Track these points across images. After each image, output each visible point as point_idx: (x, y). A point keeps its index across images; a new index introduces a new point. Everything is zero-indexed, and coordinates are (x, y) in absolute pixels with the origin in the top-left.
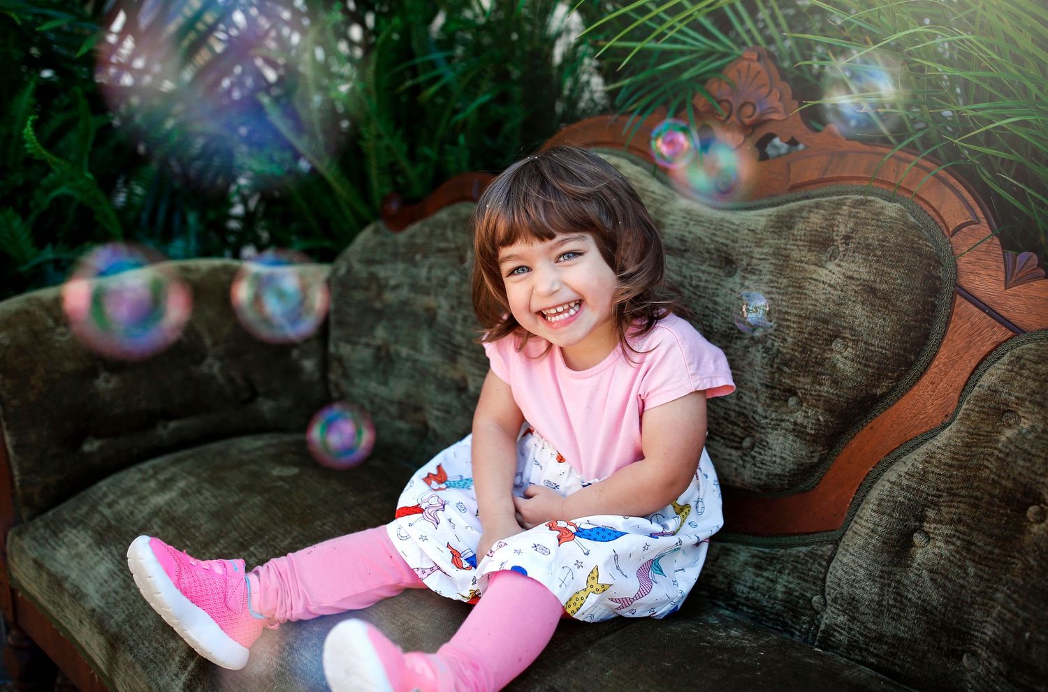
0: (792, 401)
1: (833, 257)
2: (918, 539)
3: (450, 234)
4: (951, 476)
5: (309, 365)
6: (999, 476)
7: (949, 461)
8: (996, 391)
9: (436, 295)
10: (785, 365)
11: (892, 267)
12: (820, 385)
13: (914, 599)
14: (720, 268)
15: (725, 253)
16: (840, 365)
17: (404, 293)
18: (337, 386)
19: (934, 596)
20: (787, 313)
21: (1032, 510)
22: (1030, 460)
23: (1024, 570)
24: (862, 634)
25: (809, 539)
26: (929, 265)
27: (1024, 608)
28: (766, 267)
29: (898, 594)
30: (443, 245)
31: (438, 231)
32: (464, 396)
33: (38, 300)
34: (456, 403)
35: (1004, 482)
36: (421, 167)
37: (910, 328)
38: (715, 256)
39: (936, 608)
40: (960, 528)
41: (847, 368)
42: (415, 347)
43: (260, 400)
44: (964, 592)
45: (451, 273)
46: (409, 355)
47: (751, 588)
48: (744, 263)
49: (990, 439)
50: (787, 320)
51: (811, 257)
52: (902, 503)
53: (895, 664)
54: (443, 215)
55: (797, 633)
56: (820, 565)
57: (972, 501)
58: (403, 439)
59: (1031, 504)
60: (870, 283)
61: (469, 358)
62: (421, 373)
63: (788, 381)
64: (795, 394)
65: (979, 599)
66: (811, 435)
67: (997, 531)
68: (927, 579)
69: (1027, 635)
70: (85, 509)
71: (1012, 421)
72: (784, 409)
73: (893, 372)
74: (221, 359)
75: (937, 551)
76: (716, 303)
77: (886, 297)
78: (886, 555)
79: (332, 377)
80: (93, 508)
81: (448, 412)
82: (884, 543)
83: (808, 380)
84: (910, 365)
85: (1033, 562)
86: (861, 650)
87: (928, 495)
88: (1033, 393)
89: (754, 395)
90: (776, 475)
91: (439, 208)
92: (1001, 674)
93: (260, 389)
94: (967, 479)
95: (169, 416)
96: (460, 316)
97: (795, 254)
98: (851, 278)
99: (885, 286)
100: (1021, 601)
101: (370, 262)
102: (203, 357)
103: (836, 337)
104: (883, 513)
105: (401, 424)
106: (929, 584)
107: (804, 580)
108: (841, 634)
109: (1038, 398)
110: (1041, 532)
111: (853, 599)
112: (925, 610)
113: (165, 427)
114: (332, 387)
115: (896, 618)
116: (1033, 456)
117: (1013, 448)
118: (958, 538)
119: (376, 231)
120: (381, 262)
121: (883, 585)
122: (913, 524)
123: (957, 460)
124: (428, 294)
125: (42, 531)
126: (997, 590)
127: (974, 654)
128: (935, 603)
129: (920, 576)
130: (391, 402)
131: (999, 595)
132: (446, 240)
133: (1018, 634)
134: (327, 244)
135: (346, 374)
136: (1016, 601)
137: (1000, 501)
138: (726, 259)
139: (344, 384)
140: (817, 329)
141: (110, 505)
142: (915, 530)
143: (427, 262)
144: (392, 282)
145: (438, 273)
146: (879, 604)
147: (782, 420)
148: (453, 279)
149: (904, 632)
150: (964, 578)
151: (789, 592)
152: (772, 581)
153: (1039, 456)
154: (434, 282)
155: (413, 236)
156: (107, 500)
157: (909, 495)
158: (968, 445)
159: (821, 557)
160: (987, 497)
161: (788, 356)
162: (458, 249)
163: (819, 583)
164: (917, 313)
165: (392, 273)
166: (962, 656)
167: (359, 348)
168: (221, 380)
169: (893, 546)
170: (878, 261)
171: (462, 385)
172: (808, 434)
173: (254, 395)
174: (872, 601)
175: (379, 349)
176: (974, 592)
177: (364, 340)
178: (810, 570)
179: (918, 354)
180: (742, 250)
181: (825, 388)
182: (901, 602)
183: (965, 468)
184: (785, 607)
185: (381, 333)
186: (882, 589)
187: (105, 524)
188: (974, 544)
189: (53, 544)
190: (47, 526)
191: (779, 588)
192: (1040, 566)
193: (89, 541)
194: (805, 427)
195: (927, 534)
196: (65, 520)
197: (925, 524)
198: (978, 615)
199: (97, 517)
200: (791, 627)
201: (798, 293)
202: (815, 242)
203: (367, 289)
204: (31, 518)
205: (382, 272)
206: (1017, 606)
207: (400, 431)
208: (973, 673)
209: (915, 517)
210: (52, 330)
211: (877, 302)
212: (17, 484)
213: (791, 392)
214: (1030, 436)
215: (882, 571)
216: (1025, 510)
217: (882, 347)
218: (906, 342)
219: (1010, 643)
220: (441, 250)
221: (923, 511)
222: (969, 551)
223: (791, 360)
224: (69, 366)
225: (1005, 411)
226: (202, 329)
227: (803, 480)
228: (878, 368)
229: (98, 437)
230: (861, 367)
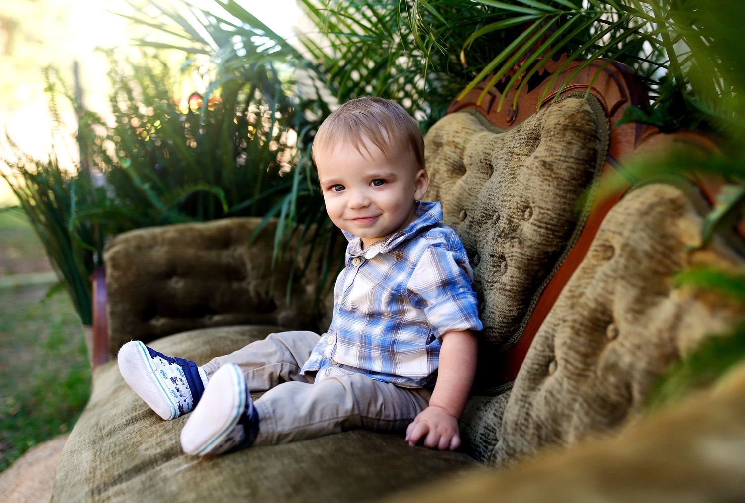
0: (503, 265)
2: (552, 366)
5: (310, 289)
6: (589, 299)
7: (569, 294)
8: (604, 231)
10: (499, 236)
12: (513, 246)
13: (535, 416)
14: (486, 173)
15: (489, 161)
16: (525, 229)
19: (544, 411)
20: (505, 195)
21: (611, 328)
22: (607, 281)
23: (593, 380)
27: (587, 414)
28: (502, 164)
29: (527, 413)
35: (590, 304)
37: (568, 191)
38: (484, 165)
39: (543, 422)
40: (565, 349)
41: (529, 230)
43: (278, 310)
44: (559, 404)
48: (495, 165)
49: (593, 271)
50: (505, 201)
51: (525, 150)
52: (542, 336)
59: (609, 323)
60: (544, 158)
63: (500, 249)
64: (504, 259)
65: (566, 411)
66: (508, 291)
67: (583, 348)
72: (498, 274)
73: (559, 231)
74: (256, 279)
75: (557, 376)
77: (551, 167)
83: (509, 244)
84: (572, 225)
87: (555, 325)
89: (486, 265)
93: (277, 303)
94: (572, 306)
97: (517, 150)
98: (538, 157)
99: (551, 159)
102: (245, 277)
103: (527, 207)
104: (533, 347)
107: (494, 415)
110: (611, 347)
113: (210, 319)
115: (523, 434)
117: (601, 274)
118: (563, 359)
121: (521, 406)
122: (548, 353)
123: (571, 291)
126: (576, 401)
131: (577, 405)
137: (588, 321)
138: (489, 164)
140: (517, 203)
142: (550, 359)
146: (516, 423)
147: (495, 282)
153: (611, 277)
157: (549, 330)
158: (578, 278)
160: (580, 319)
161: (502, 229)
164: (572, 178)
168: (252, 293)
169: (534, 374)
170: (551, 140)
172: (506, 290)
173: (273, 308)
174: (513, 421)
176: (563, 404)
178: (500, 406)
179: (577, 215)
180: (494, 156)
181: (515, 249)
182: (528, 420)
183: (573, 297)
184: (481, 438)
186: (520, 410)
188: (570, 362)
191: (482, 423)
192: (602, 374)
194: (505, 285)
195: (555, 362)
197: (555, 353)
198: (565, 424)
201: (512, 178)
202: (530, 138)
206: (583, 413)
209: (550, 348)
211: (546, 172)
215: (522, 395)
216: (605, 329)
217: (548, 209)
218: (565, 203)
221: (553, 340)
222: (566, 368)
223: (503, 231)
225: (609, 247)
226: (247, 259)
227: (512, 333)
228: (547, 228)
229: (163, 315)
230: (536, 228)
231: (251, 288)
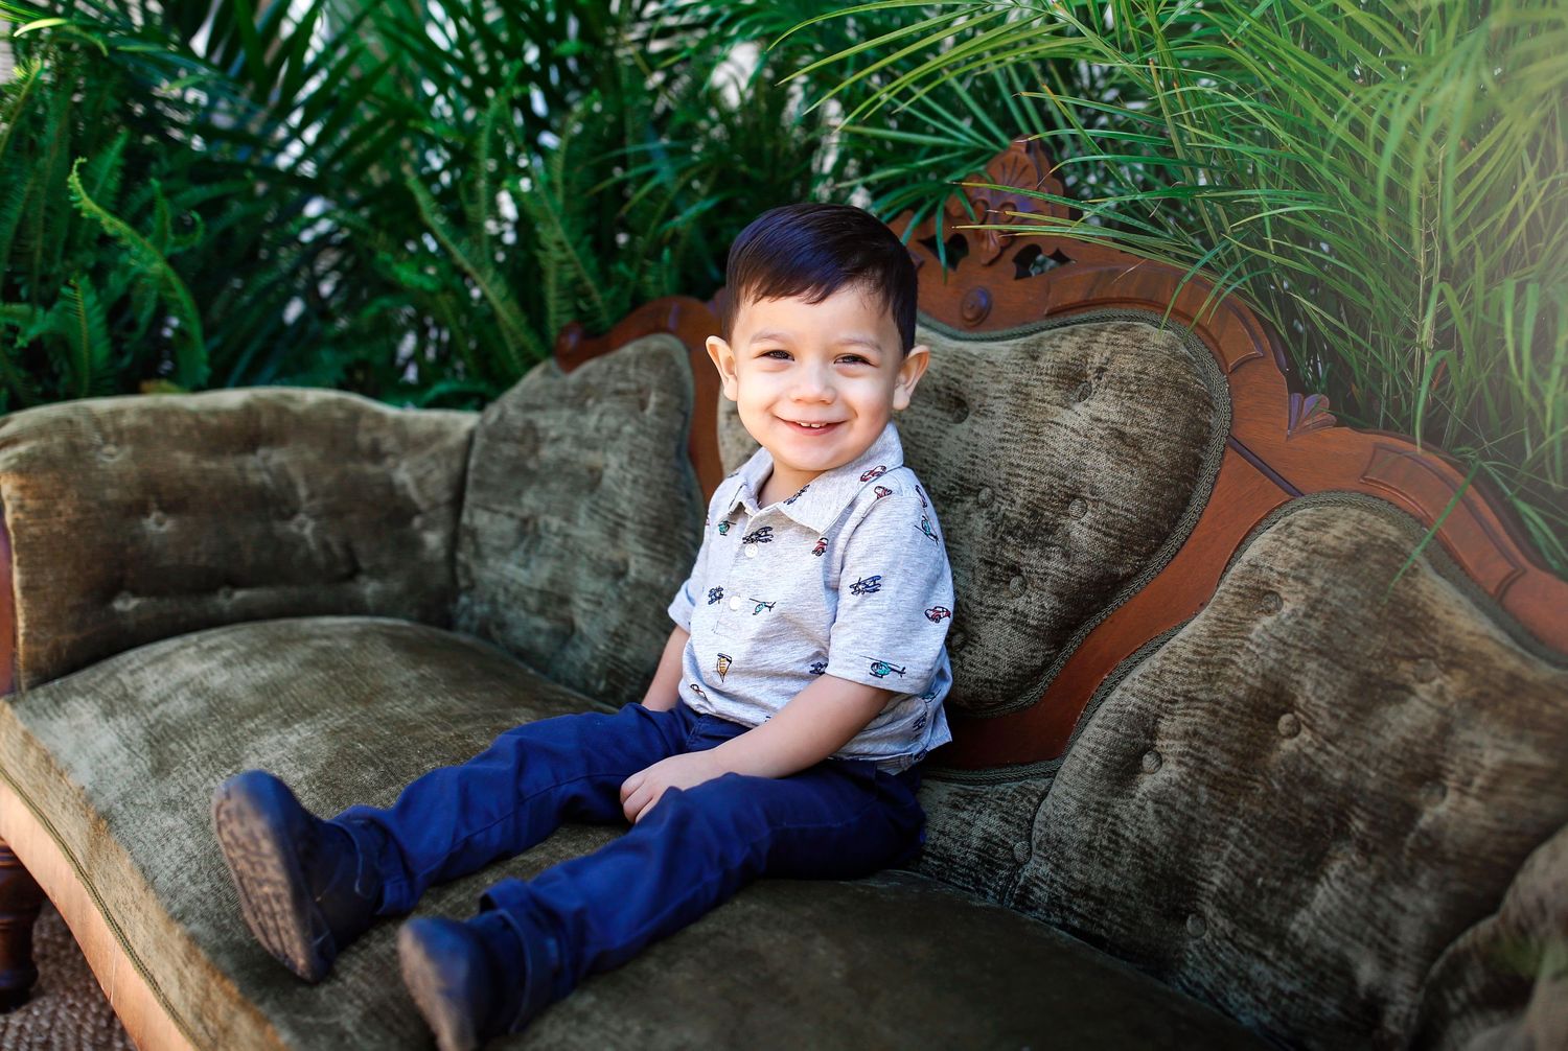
0: (1015, 582)
1: (1083, 396)
2: (1148, 761)
3: (631, 371)
4: (1191, 675)
5: (433, 539)
6: (1246, 673)
7: (1190, 656)
8: (1256, 566)
9: (605, 451)
10: (1010, 533)
11: (1147, 405)
12: (1048, 559)
13: (1132, 838)
14: (949, 411)
15: (957, 391)
16: (1075, 534)
17: (567, 447)
18: (467, 569)
19: (1156, 833)
20: (1018, 466)
22: (1284, 652)
23: (1265, 796)
24: (1064, 887)
25: (1024, 770)
26: (1195, 407)
27: (1260, 845)
28: (1001, 408)
29: (1114, 832)
30: (621, 385)
31: (618, 368)
32: (621, 583)
33: (88, 410)
34: (612, 593)
35: (1250, 680)
36: (612, 292)
37: (1165, 487)
38: (943, 396)
39: (1156, 849)
40: (1196, 743)
41: (1083, 537)
42: (569, 518)
43: (363, 579)
44: (1192, 826)
45: (627, 422)
46: (560, 528)
47: (941, 833)
48: (977, 404)
49: (1242, 627)
50: (1019, 476)
51: (1056, 395)
52: (1132, 713)
53: (1102, 927)
54: (629, 350)
55: (991, 893)
56: (1030, 802)
57: (1213, 706)
58: (540, 640)
59: (1284, 712)
60: (1119, 426)
61: (633, 531)
62: (570, 552)
63: (1011, 555)
64: (1019, 573)
65: (1210, 837)
66: (1032, 627)
67: (1237, 746)
68: (1151, 811)
69: (1260, 880)
70: (100, 676)
71: (1272, 606)
72: (1004, 593)
73: (1141, 546)
74: (316, 517)
75: (1166, 776)
76: (937, 456)
77: (1135, 444)
78: (1105, 782)
79: (461, 556)
80: (112, 674)
81: (599, 604)
82: (1105, 766)
83: (1036, 553)
84: (1163, 537)
85: (1277, 786)
86: (1062, 908)
87: (1162, 701)
88: (1300, 565)
89: (970, 575)
90: (987, 681)
91: (624, 342)
92: (1227, 938)
93: (364, 565)
94: (1208, 678)
95: (235, 583)
96: (629, 476)
97: (1037, 392)
98: (1098, 420)
99: (1136, 430)
100: (1258, 836)
101: (528, 407)
102: (294, 513)
103: (1074, 497)
104: (1108, 728)
105: (542, 623)
106: (1151, 817)
107: (1007, 821)
108: (1041, 889)
109: (1303, 573)
110: (1292, 748)
111: (1060, 841)
112: (1143, 853)
113: (229, 596)
114: (460, 571)
115: (1107, 864)
116: (1290, 646)
117: (1266, 637)
118: (1192, 756)
119: (547, 372)
120: (541, 408)
121: (1097, 820)
122: (1142, 740)
123: (1199, 653)
124: (593, 448)
125: (41, 700)
126: (1231, 824)
127: (1201, 915)
128: (1155, 843)
129: (1142, 808)
130: (530, 590)
131: (1233, 831)
132: (627, 379)
133: (1249, 882)
134: (482, 387)
135: (478, 555)
136: (1251, 837)
137: (1246, 706)
138: (957, 399)
139: (474, 566)
140: (1052, 487)
141: (132, 673)
142: (1146, 749)
143: (599, 409)
144: (553, 434)
145: (611, 422)
146: (1089, 845)
147: (999, 608)
148: (628, 429)
149: (1116, 882)
150: (1193, 808)
151: (987, 839)
152: (969, 824)
153: (1295, 647)
154: (605, 432)
155: (586, 375)
156: (130, 667)
157: (1140, 703)
158: (1214, 635)
159: (1033, 792)
160: (1229, 701)
161: (1014, 523)
162: (640, 391)
163: (1025, 825)
164: (1174, 466)
165: (552, 422)
166: (1186, 918)
167: (498, 517)
168: (313, 545)
169: (1116, 771)
170: (1131, 398)
171: (622, 568)
172: (1028, 625)
173: (354, 573)
174: (1081, 842)
175: (525, 521)
176: (1204, 826)
177: (507, 508)
178: (1016, 809)
179: (1174, 523)
180: (976, 387)
181: (1053, 564)
182: (1117, 843)
183: (1207, 663)
184: (979, 857)
185: (530, 500)
186: (1095, 826)
187: (121, 692)
188: (1210, 764)
189: (52, 714)
190: (49, 694)
191: (977, 832)
192: (1285, 790)
193: (97, 710)
194: (1026, 616)
195: (1159, 756)
196: (73, 688)
197: (1158, 743)
198: (1207, 857)
199: (114, 684)
200: (985, 885)
201: (1035, 440)
202: (1064, 377)
203: (520, 442)
204: (32, 687)
205: (542, 420)
206: (1252, 844)
207: (538, 631)
208: (1197, 942)
209: (1146, 731)
210: (99, 448)
211: (1125, 450)
212: (21, 639)
213: (1015, 569)
214: (1289, 623)
215: (1098, 803)
216: (1276, 719)
217: (1127, 510)
218: (1158, 504)
219: (1238, 893)
220: (618, 392)
221: (1155, 722)
222: (1202, 771)
223: (1018, 527)
224: (111, 494)
225: (1266, 593)
226: (296, 473)
227: (1022, 691)
228: (1121, 539)
229: (136, 593)
230: (1099, 535)
231: (308, 531)
